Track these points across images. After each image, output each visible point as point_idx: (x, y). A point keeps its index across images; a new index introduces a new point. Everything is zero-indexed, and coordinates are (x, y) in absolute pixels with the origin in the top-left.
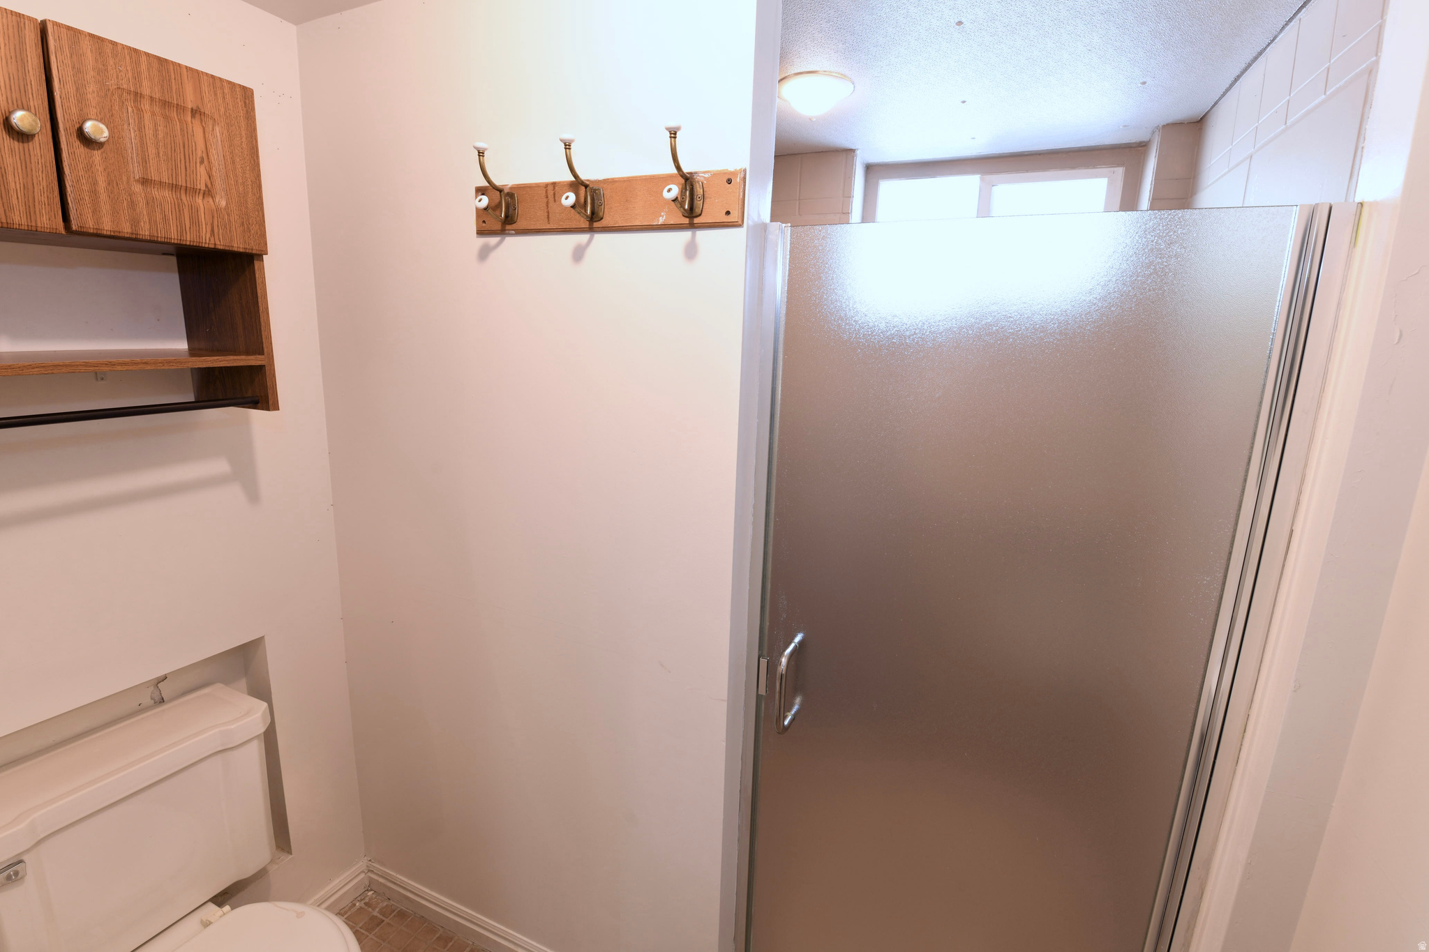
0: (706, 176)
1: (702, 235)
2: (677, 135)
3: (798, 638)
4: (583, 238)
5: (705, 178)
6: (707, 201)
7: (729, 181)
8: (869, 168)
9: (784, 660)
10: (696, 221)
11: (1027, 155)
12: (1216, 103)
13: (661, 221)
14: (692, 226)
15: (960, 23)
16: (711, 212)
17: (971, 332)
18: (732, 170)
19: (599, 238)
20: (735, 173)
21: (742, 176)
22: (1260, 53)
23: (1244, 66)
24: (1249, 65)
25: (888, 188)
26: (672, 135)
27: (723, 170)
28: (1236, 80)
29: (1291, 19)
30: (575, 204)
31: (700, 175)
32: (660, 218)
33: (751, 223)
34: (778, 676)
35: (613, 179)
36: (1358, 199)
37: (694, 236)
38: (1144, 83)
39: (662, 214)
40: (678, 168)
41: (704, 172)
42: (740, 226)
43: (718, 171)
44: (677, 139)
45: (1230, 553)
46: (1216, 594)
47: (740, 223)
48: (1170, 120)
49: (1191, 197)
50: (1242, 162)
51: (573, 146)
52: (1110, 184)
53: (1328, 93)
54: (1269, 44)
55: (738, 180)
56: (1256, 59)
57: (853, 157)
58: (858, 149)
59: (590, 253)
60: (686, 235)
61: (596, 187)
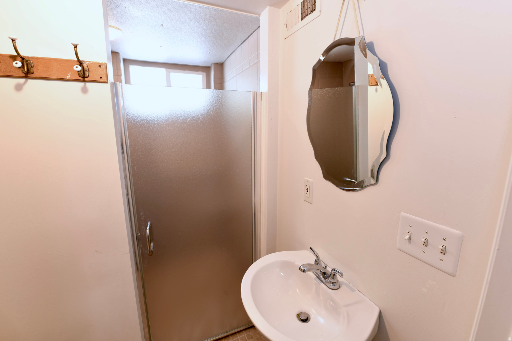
0: (89, 63)
1: (88, 85)
2: (77, 47)
3: (149, 224)
4: (22, 81)
5: (88, 64)
6: (90, 72)
7: (100, 66)
8: (124, 60)
9: (148, 231)
10: (86, 79)
11: (179, 65)
12: (225, 60)
13: (68, 77)
14: (84, 81)
15: (162, 25)
16: (92, 76)
17: (189, 120)
18: (101, 63)
19: (30, 81)
20: (102, 64)
21: (105, 65)
22: (234, 51)
23: (231, 53)
24: (232, 53)
25: (133, 68)
26: (75, 47)
27: (97, 62)
28: (230, 56)
29: (240, 45)
30: (21, 67)
31: (86, 62)
32: (67, 76)
33: (110, 82)
34: (147, 237)
35: (38, 57)
36: (261, 91)
37: (85, 85)
38: (210, 52)
39: (68, 75)
40: (78, 58)
41: (88, 61)
42: (107, 83)
43: (93, 62)
44: (77, 48)
45: (252, 167)
46: (251, 177)
47: (107, 82)
48: (215, 62)
49: (223, 83)
50: (234, 77)
51: (16, 41)
52: (203, 76)
53: (250, 65)
54: (236, 50)
55: (104, 66)
56: (233, 52)
57: (119, 56)
58: (120, 53)
59: (26, 87)
60: (82, 84)
61: (27, 59)
